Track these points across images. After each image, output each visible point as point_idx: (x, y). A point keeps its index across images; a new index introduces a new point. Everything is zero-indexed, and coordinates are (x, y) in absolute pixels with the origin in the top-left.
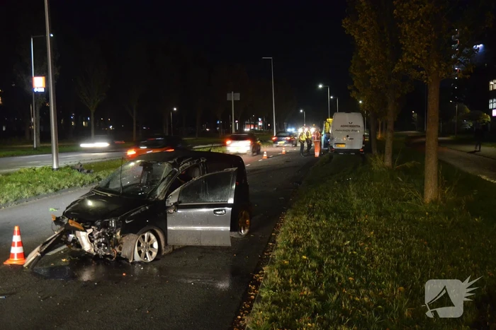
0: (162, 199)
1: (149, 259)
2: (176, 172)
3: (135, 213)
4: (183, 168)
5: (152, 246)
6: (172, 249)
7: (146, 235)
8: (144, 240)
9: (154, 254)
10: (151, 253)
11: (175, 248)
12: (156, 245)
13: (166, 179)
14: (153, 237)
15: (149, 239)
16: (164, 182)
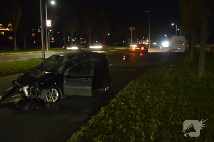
0: (61, 73)
1: (54, 101)
2: (70, 61)
3: (47, 79)
4: (74, 59)
5: (56, 95)
6: (66, 96)
7: (52, 90)
8: (51, 92)
9: (57, 99)
10: (55, 98)
11: (68, 96)
12: (57, 95)
13: (64, 64)
14: (56, 91)
15: (54, 91)
16: (63, 66)
